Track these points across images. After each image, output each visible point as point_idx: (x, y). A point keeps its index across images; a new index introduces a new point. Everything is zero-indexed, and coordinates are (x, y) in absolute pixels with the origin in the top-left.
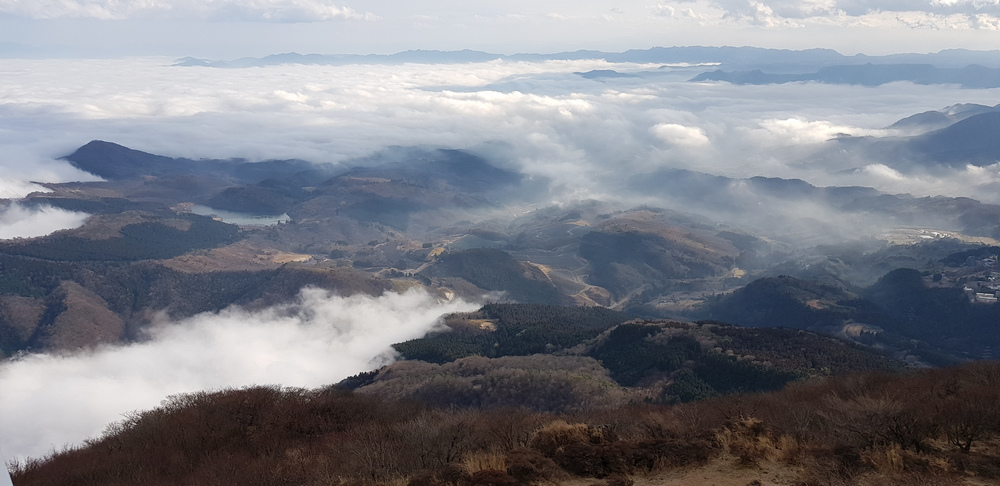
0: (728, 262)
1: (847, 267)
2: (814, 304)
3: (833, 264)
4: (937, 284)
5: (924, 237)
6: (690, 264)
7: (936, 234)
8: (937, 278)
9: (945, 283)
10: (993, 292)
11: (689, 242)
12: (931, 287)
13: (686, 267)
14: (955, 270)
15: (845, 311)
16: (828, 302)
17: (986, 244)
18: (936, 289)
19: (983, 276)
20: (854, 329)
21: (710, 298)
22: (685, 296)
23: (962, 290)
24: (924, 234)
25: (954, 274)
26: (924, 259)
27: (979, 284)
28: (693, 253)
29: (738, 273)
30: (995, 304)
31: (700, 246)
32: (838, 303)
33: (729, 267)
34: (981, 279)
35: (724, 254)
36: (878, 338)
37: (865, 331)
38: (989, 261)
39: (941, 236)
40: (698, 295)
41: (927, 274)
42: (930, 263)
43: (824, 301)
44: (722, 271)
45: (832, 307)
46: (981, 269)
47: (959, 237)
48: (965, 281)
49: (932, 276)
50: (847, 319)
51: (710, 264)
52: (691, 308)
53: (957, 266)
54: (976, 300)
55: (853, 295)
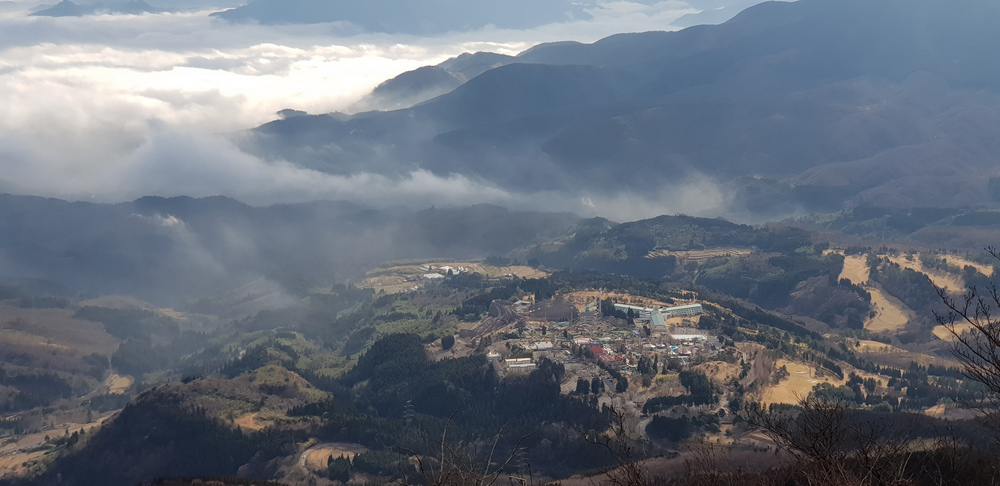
0: (98, 367)
1: (310, 345)
2: (249, 422)
3: (285, 342)
4: (448, 354)
5: (430, 276)
6: (20, 380)
7: (447, 268)
8: (448, 343)
9: (461, 349)
10: (530, 355)
11: (16, 337)
12: (438, 359)
13: (12, 389)
14: (474, 326)
15: (301, 425)
16: (273, 414)
17: (520, 276)
18: (448, 361)
19: (514, 330)
20: (317, 456)
21: (60, 442)
22: (10, 447)
23: (483, 359)
24: (430, 271)
25: (472, 334)
26: (429, 313)
27: (508, 345)
28: (25, 358)
29: (118, 384)
30: (533, 374)
31: (39, 341)
32: (290, 413)
33: (99, 376)
34: (513, 336)
35: (88, 351)
36: (359, 465)
37: (335, 456)
38: (522, 303)
39: (455, 272)
40: (37, 440)
41: (432, 338)
42: (436, 319)
43: (265, 413)
44: (85, 385)
45: (278, 422)
46: (512, 318)
47: (480, 270)
48: (487, 342)
49: (439, 341)
50: (305, 440)
51: (61, 375)
52: (20, 471)
53: (476, 319)
54: (505, 371)
55: (316, 394)
